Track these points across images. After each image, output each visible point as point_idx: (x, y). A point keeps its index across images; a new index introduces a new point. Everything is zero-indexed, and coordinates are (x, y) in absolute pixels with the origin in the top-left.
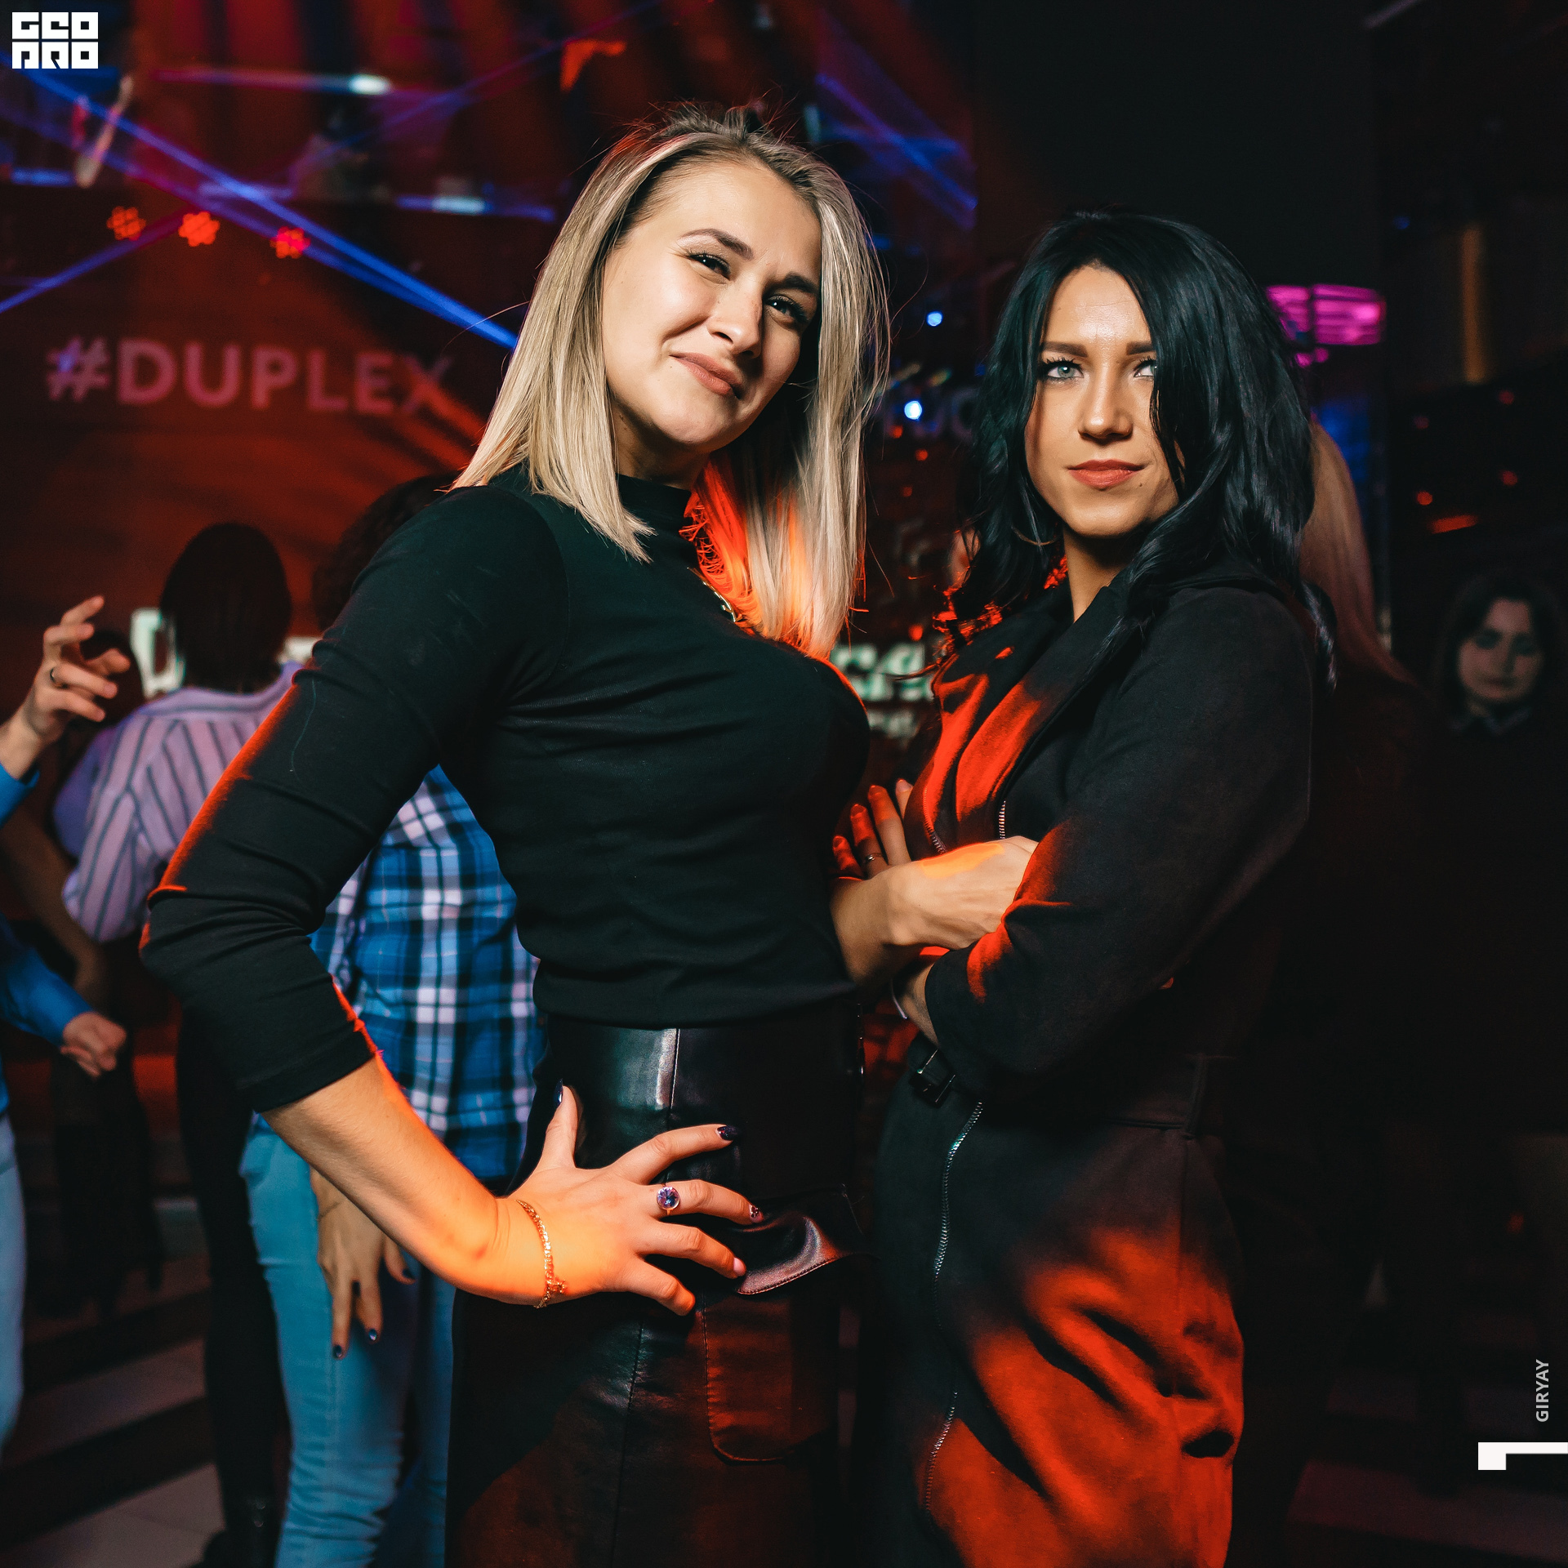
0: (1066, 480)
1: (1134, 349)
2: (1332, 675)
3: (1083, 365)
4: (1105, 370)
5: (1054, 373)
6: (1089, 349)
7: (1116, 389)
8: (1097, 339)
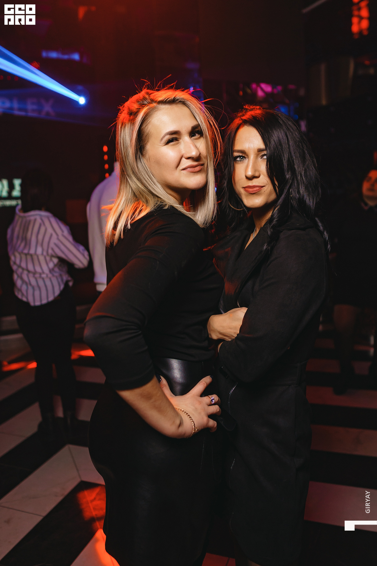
0: (242, 191)
1: (260, 150)
2: (329, 246)
3: (246, 156)
4: (252, 157)
5: (238, 159)
6: (246, 151)
7: (255, 163)
8: (249, 148)
